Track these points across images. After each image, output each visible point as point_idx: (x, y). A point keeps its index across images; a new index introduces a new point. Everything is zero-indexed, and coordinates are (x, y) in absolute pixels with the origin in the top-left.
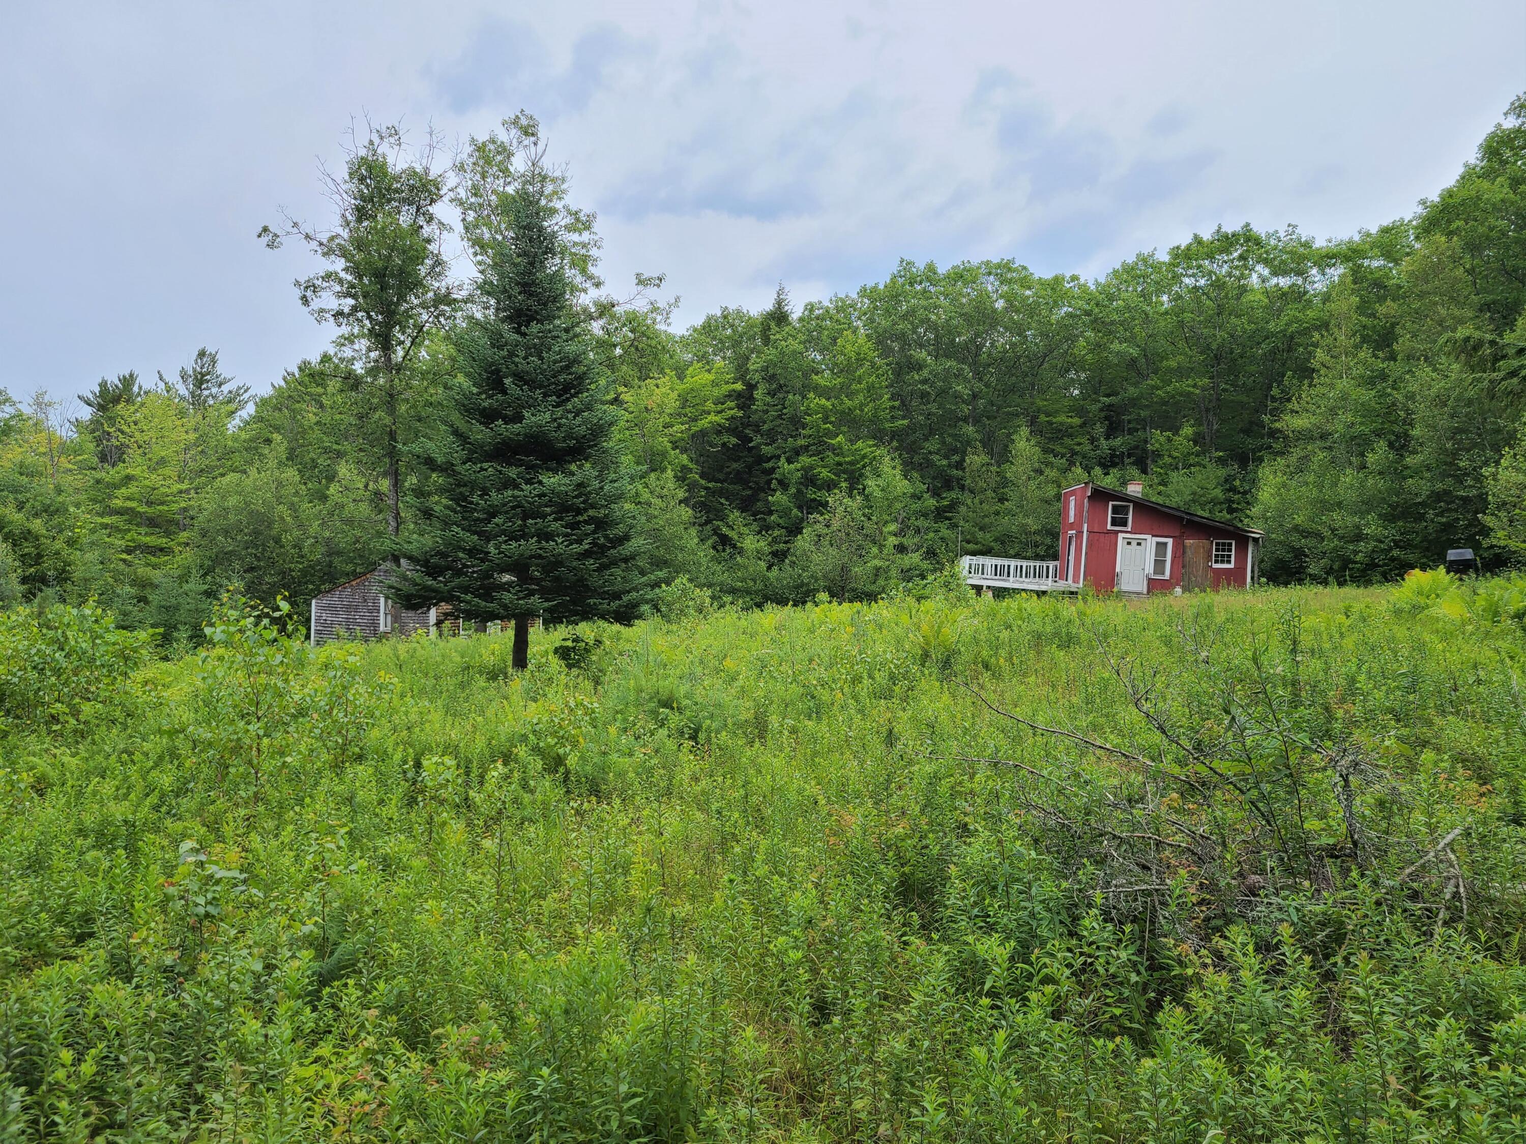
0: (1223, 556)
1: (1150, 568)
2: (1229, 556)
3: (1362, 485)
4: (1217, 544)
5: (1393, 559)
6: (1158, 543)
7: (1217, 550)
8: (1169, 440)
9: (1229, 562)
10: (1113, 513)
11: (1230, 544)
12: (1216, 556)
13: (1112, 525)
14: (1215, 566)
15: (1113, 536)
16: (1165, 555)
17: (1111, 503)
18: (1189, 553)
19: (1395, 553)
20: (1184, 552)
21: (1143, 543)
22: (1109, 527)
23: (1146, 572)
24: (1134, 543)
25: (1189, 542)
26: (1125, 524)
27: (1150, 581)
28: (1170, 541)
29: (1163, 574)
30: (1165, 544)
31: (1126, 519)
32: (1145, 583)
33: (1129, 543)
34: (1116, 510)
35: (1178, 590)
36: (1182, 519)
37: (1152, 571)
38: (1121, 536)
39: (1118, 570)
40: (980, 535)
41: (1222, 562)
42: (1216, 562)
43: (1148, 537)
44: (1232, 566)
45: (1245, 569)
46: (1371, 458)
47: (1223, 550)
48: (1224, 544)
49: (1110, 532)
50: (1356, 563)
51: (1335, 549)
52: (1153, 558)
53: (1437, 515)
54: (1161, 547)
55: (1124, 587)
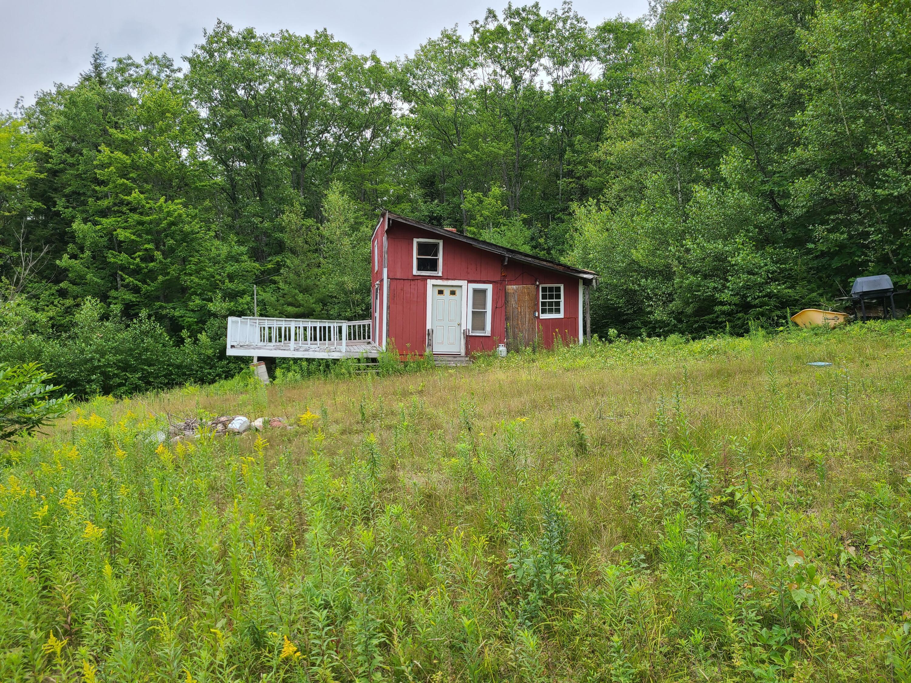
0: (551, 304)
1: (467, 323)
2: (558, 304)
3: (721, 203)
4: (544, 289)
5: (770, 295)
6: (475, 291)
7: (544, 297)
8: (481, 201)
9: (558, 311)
10: (419, 253)
11: (558, 289)
12: (543, 304)
13: (419, 269)
14: (543, 316)
15: (420, 283)
16: (484, 306)
17: (415, 241)
18: (513, 302)
19: (774, 288)
20: (506, 302)
21: (458, 291)
22: (415, 272)
23: (464, 327)
24: (447, 291)
25: (511, 288)
26: (433, 265)
27: (468, 338)
28: (489, 287)
29: (483, 329)
30: (484, 291)
31: (435, 262)
32: (463, 342)
33: (441, 292)
34: (422, 249)
35: (502, 349)
36: (501, 258)
37: (470, 327)
38: (430, 282)
39: (429, 326)
40: (300, 297)
41: (551, 311)
42: (544, 311)
43: (464, 283)
44: (561, 315)
45: (576, 319)
46: (724, 170)
47: (551, 297)
48: (551, 289)
49: (416, 278)
50: (722, 303)
51: (690, 288)
52: (470, 310)
53: (829, 231)
54: (479, 294)
55: (438, 348)
